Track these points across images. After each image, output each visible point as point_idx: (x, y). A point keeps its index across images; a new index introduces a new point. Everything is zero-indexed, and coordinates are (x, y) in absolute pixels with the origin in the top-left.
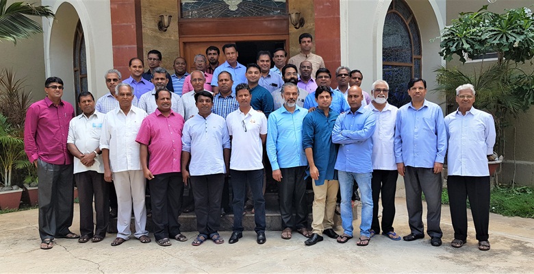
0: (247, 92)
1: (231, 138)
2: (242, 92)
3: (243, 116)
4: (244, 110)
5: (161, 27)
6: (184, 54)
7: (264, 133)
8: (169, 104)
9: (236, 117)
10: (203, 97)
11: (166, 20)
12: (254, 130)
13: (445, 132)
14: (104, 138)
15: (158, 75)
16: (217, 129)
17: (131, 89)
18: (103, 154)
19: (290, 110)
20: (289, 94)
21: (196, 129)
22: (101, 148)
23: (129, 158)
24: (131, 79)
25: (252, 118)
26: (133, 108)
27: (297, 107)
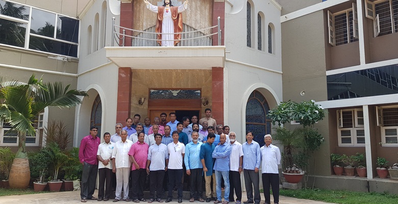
0: (177, 134)
1: (169, 154)
2: (175, 135)
3: (175, 145)
4: (176, 143)
5: (140, 103)
6: (150, 116)
7: (184, 153)
8: (143, 139)
9: (171, 145)
10: (158, 136)
11: (143, 99)
12: (179, 151)
13: (260, 154)
14: (114, 153)
15: (139, 126)
16: (163, 150)
17: (126, 132)
18: (112, 160)
19: (195, 143)
20: (194, 136)
21: (154, 150)
22: (112, 157)
23: (123, 162)
24: (126, 127)
25: (179, 146)
26: (127, 140)
27: (198, 142)
